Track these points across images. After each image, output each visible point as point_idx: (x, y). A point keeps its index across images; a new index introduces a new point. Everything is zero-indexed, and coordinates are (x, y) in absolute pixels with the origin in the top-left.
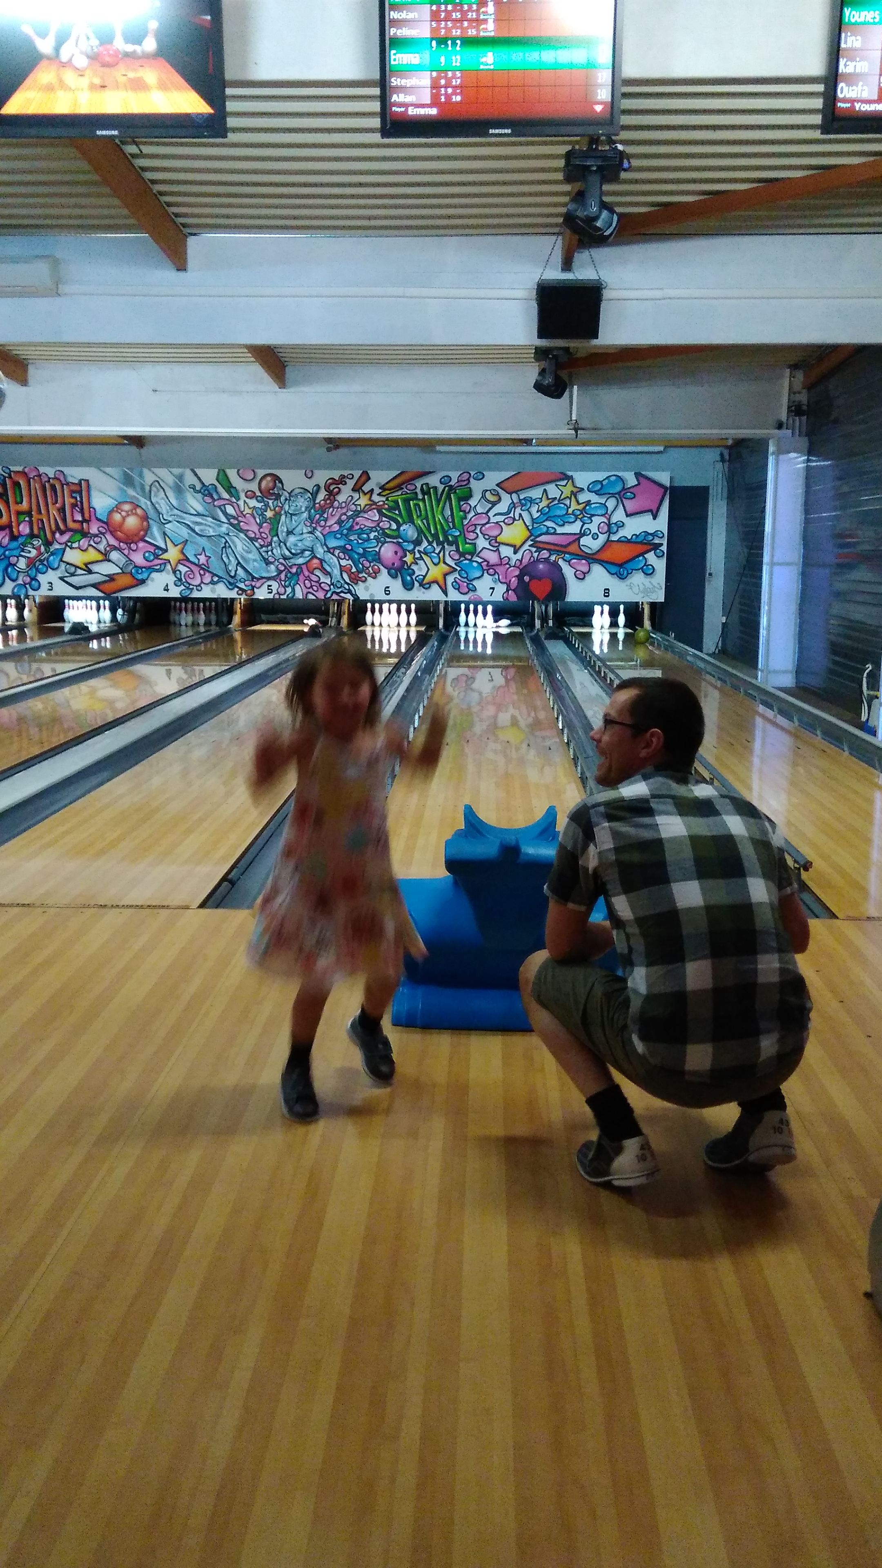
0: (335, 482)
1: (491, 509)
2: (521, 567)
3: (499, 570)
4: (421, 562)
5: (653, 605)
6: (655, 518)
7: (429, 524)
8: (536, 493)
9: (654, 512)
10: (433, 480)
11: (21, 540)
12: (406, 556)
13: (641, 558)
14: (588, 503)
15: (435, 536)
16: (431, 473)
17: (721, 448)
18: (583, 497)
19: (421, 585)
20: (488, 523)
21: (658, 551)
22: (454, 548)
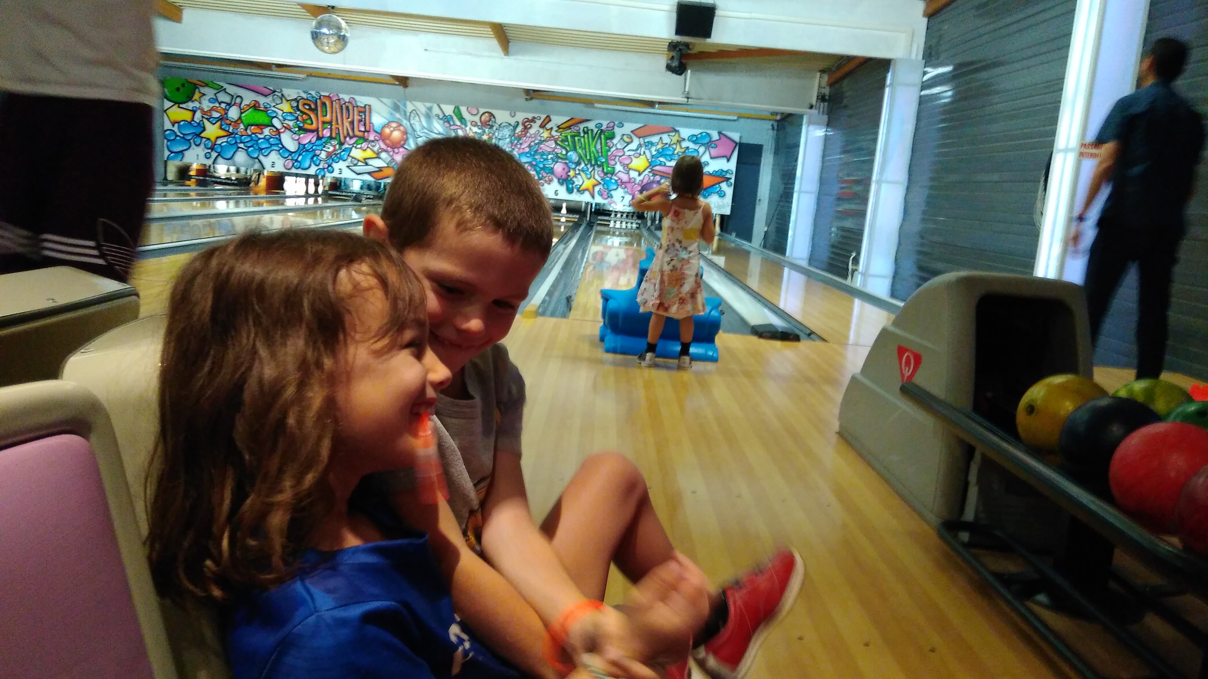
0: (528, 120)
1: (626, 146)
2: (643, 184)
3: (628, 185)
4: (579, 177)
5: (723, 217)
6: (728, 160)
7: (586, 154)
8: (655, 139)
9: (728, 157)
10: (591, 125)
11: (324, 140)
12: (569, 171)
13: (717, 186)
14: (687, 148)
15: (590, 161)
16: (589, 120)
17: (774, 122)
18: (685, 144)
19: (578, 191)
20: (623, 155)
21: (728, 182)
22: (601, 169)
